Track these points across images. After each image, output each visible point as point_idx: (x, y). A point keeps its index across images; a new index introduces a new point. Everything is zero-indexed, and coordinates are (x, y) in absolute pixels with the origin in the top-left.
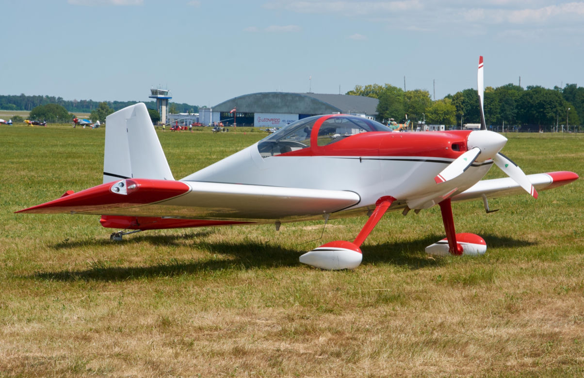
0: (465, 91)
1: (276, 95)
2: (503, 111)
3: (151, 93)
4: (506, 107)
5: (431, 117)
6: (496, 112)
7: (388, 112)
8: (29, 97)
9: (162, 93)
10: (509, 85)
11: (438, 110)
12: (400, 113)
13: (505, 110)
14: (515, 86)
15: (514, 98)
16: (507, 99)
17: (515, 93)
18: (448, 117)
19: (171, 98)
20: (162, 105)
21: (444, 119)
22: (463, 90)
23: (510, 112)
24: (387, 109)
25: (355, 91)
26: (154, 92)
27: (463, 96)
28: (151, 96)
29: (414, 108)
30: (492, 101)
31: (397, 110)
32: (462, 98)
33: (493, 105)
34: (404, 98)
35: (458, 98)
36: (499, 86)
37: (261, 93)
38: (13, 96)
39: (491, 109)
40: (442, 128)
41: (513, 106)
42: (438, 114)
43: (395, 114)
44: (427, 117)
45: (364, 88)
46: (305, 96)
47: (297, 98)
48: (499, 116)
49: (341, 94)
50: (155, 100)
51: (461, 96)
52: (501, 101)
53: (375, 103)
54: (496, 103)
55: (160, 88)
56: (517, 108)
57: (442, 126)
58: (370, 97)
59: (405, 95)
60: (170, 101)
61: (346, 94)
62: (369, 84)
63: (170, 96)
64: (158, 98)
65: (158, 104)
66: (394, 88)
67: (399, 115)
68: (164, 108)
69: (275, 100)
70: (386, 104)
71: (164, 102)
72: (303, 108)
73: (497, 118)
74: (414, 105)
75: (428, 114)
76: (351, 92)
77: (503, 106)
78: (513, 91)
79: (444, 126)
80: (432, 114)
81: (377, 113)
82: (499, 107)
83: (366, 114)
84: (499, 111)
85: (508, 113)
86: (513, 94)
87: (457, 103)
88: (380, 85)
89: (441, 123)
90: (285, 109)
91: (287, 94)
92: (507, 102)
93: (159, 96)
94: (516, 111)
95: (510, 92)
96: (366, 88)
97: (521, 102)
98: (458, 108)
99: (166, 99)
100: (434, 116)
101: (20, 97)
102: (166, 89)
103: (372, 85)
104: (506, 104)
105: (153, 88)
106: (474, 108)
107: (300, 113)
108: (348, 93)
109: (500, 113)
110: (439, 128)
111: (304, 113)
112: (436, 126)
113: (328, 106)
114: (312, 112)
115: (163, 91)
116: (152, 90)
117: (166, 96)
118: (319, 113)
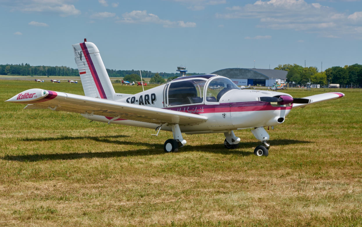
0: (333, 67)
2: (350, 77)
3: (177, 69)
4: (352, 76)
5: (313, 80)
6: (347, 78)
7: (292, 78)
8: (136, 71)
9: (183, 69)
10: (356, 64)
11: (317, 77)
12: (298, 79)
13: (352, 77)
14: (359, 65)
15: (356, 71)
16: (353, 72)
17: (357, 68)
18: (322, 80)
19: (187, 71)
20: (182, 75)
21: (320, 82)
22: (332, 67)
23: (354, 78)
24: (292, 77)
25: (278, 67)
26: (179, 68)
27: (332, 70)
29: (305, 76)
30: (345, 73)
31: (296, 77)
32: (331, 71)
33: (345, 75)
34: (303, 71)
35: (329, 71)
36: (351, 65)
37: (230, 69)
38: (129, 71)
39: (344, 76)
40: (319, 86)
41: (356, 75)
42: (317, 79)
43: (296, 79)
44: (311, 80)
45: (283, 66)
46: (251, 70)
47: (247, 71)
48: (348, 80)
49: (270, 69)
50: (179, 72)
51: (330, 70)
52: (350, 72)
53: (286, 73)
54: (347, 73)
55: (182, 66)
56: (358, 76)
57: (318, 85)
58: (285, 70)
59: (303, 70)
60: (187, 72)
61: (274, 69)
62: (286, 64)
63: (186, 70)
64: (181, 71)
65: (181, 74)
66: (298, 66)
67: (297, 79)
69: (236, 72)
70: (291, 74)
71: (184, 73)
72: (250, 76)
73: (347, 81)
74: (306, 74)
75: (312, 79)
76: (276, 68)
77: (351, 75)
78: (356, 67)
79: (319, 85)
80: (314, 79)
82: (348, 76)
83: (281, 79)
84: (348, 77)
85: (353, 79)
86: (356, 69)
87: (328, 73)
88: (291, 64)
90: (241, 76)
91: (242, 69)
92: (353, 73)
93: (181, 70)
94: (357, 77)
95: (355, 68)
97: (360, 73)
98: (328, 76)
99: (185, 72)
100: (315, 80)
101: (132, 71)
102: (185, 67)
103: (287, 64)
104: (352, 74)
105: (178, 66)
106: (335, 76)
107: (248, 78)
108: (275, 69)
109: (349, 79)
110: (317, 86)
111: (250, 78)
112: (315, 85)
113: (262, 75)
114: (254, 78)
115: (183, 68)
116: (178, 67)
117: (185, 70)
118: (257, 78)
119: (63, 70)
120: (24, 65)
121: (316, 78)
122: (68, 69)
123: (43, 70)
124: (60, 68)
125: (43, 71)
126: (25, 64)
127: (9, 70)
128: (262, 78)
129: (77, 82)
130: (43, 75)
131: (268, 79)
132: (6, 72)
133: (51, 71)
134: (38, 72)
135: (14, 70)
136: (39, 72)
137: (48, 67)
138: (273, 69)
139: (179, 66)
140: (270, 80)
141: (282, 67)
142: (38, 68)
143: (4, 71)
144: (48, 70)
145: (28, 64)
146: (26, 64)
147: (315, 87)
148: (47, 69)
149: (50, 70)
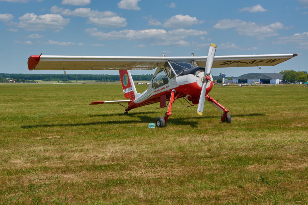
1: (253, 74)
5: (298, 79)
18: (303, 79)
24: (286, 77)
26: (221, 74)
29: (294, 77)
47: (259, 75)
60: (225, 76)
65: (221, 77)
67: (289, 79)
68: (223, 79)
69: (253, 75)
71: (223, 77)
72: (261, 77)
79: (301, 82)
81: (283, 79)
83: (279, 79)
88: (289, 70)
89: (301, 81)
90: (256, 78)
91: (256, 74)
96: (285, 71)
99: (224, 76)
110: (300, 83)
111: (261, 79)
112: (299, 82)
113: (268, 77)
114: (263, 79)
118: (265, 79)
120: (150, 74)
121: (300, 78)
127: (141, 78)
128: (268, 79)
129: (142, 84)
131: (271, 79)
132: (139, 79)
138: (278, 73)
139: (220, 73)
140: (272, 80)
141: (284, 72)
143: (138, 78)
146: (152, 74)
147: (299, 83)
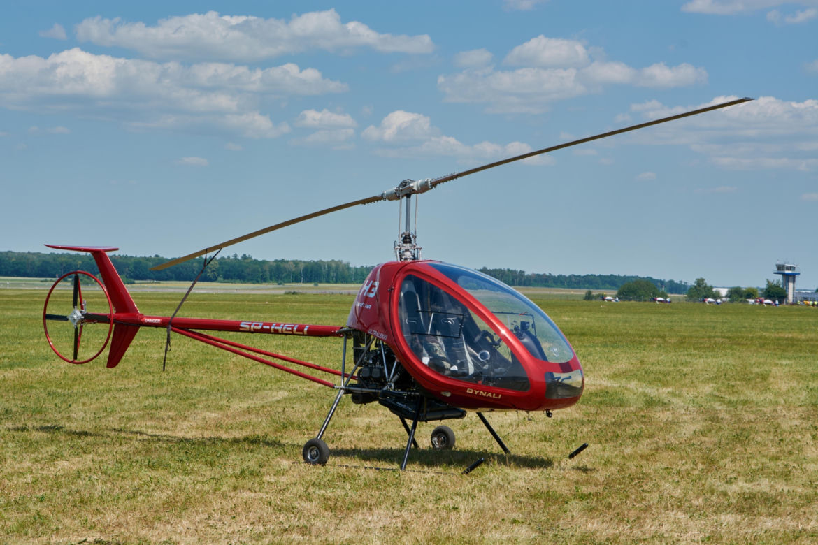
3: (776, 269)
19: (799, 274)
20: (788, 282)
28: (776, 272)
50: (781, 278)
55: (787, 263)
63: (798, 272)
64: (784, 274)
65: (784, 281)
68: (791, 286)
71: (791, 279)
93: (787, 272)
99: (794, 275)
102: (793, 264)
105: (778, 263)
115: (791, 267)
116: (777, 265)
117: (794, 272)
119: (337, 268)
120: (239, 257)
122: (347, 267)
123: (293, 270)
124: (329, 265)
125: (293, 273)
126: (242, 255)
127: (217, 270)
130: (293, 282)
132: (210, 274)
133: (311, 272)
134: (283, 274)
135: (229, 271)
136: (285, 274)
137: (305, 262)
139: (781, 263)
142: (282, 265)
143: (206, 272)
144: (306, 269)
145: (247, 255)
146: (245, 257)
148: (302, 267)
149: (309, 270)
